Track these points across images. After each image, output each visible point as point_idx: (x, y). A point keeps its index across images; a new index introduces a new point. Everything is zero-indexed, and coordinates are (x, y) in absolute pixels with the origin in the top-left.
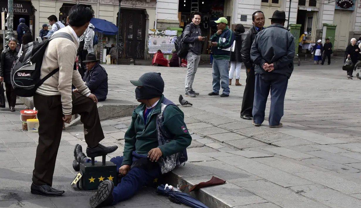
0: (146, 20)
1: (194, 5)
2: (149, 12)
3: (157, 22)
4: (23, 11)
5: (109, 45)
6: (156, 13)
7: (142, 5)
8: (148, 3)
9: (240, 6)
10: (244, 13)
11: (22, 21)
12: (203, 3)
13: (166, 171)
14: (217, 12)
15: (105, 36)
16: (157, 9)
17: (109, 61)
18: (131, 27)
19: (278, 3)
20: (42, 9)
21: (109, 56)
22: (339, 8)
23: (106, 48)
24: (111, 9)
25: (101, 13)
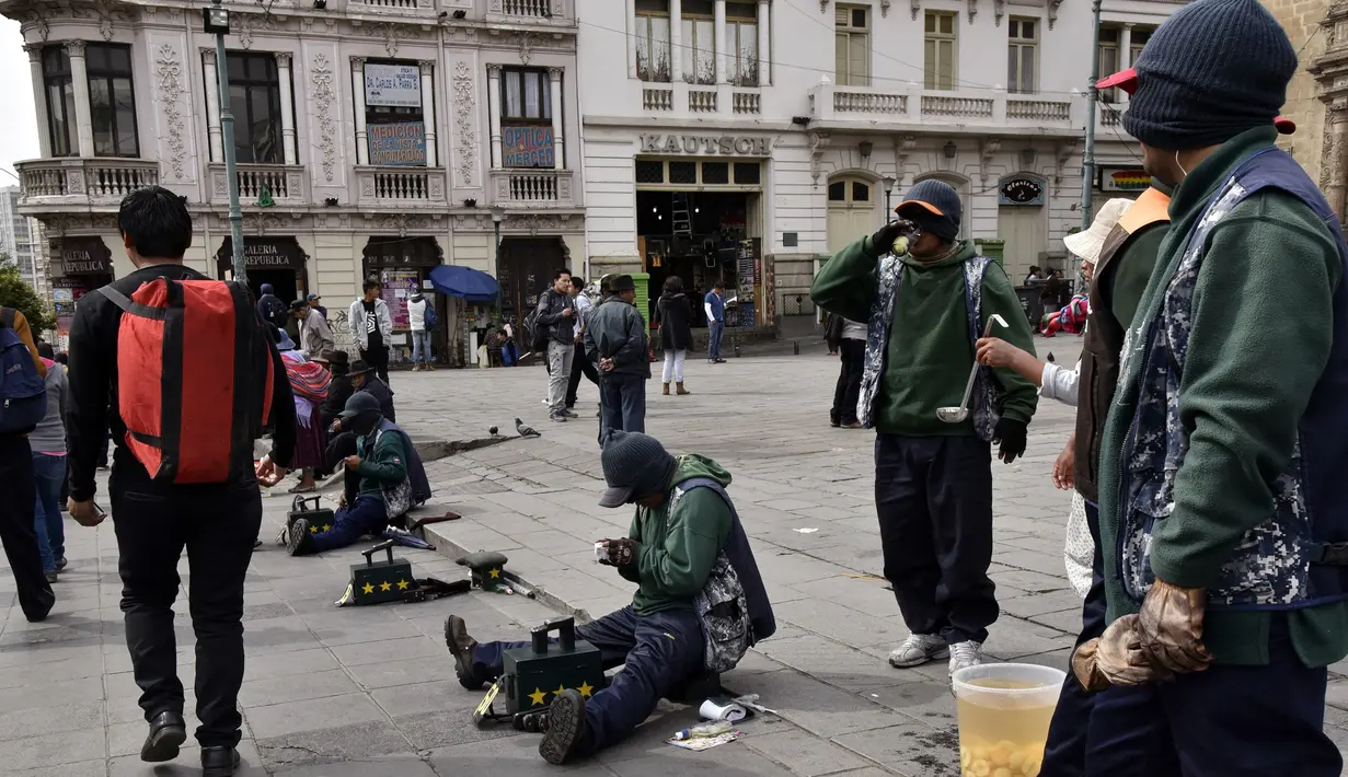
0: (564, 259)
1: (678, 216)
2: (569, 241)
3: (591, 264)
4: (279, 261)
5: (482, 324)
6: (587, 243)
7: (553, 227)
8: (565, 221)
9: (780, 213)
10: (790, 229)
11: (266, 291)
12: (697, 210)
13: (393, 515)
14: (731, 230)
15: (471, 305)
16: (587, 234)
17: (484, 360)
18: (531, 278)
19: (867, 200)
20: (321, 254)
21: (483, 348)
22: (1008, 201)
23: (475, 330)
24: (482, 241)
25: (459, 253)
